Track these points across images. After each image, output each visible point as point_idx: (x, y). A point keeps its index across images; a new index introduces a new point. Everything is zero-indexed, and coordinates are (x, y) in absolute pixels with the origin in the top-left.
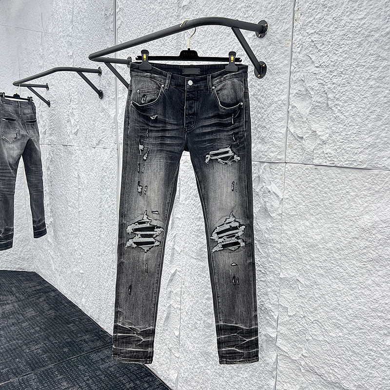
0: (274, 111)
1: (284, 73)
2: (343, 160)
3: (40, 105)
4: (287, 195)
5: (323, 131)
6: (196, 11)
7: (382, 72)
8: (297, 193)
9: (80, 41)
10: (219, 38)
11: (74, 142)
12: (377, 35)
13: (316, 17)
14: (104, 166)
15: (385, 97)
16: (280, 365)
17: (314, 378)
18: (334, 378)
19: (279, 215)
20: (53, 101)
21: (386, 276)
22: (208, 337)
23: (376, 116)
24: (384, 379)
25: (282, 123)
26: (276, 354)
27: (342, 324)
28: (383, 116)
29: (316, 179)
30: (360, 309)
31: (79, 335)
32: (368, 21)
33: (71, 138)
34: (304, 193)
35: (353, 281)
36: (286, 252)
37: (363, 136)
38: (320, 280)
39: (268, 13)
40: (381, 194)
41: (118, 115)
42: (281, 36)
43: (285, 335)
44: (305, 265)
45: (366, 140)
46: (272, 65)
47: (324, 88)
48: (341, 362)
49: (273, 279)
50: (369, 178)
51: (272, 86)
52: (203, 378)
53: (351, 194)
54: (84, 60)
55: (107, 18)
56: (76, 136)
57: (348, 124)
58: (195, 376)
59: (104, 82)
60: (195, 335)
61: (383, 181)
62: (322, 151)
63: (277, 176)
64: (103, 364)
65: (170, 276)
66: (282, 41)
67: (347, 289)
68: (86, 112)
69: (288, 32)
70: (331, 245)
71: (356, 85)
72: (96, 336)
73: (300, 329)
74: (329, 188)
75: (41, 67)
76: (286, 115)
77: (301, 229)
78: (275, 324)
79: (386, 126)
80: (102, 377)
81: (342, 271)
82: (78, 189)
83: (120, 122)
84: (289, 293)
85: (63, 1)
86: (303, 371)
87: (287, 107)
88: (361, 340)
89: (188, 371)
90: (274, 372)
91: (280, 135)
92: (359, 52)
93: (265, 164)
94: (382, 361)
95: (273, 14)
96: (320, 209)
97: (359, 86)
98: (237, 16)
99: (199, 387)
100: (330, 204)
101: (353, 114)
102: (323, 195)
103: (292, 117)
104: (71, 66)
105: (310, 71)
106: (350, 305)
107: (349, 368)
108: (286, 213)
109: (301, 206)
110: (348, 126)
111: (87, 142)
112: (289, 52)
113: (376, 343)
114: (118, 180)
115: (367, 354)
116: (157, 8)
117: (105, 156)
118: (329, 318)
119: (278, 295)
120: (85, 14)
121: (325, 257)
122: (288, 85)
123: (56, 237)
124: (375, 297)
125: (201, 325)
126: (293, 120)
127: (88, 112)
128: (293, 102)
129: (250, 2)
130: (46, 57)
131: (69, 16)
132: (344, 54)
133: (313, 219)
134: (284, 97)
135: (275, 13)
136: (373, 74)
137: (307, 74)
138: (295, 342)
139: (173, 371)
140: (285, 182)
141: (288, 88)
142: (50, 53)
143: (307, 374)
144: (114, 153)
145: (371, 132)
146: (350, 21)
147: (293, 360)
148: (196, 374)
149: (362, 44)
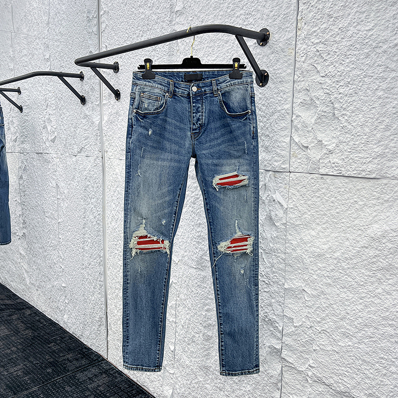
0: (277, 120)
1: (287, 82)
2: (350, 169)
3: (11, 110)
4: (291, 204)
5: (330, 140)
6: (191, 17)
7: (390, 83)
8: (302, 202)
9: (59, 44)
10: (216, 45)
11: (50, 150)
12: (385, 47)
13: (321, 27)
14: (87, 175)
15: (394, 107)
16: (285, 376)
17: (321, 388)
18: (343, 388)
19: (285, 224)
20: (26, 106)
21: (396, 285)
22: (207, 350)
23: (384, 127)
24: (396, 386)
25: (285, 133)
26: (281, 366)
28: (392, 126)
29: (322, 188)
30: (370, 317)
31: (61, 355)
32: (375, 33)
33: (48, 145)
34: (309, 202)
35: (363, 290)
36: (291, 262)
37: (372, 145)
38: (328, 291)
39: (270, 21)
40: (390, 204)
41: (104, 121)
42: (284, 45)
43: (291, 346)
44: (311, 275)
45: (375, 150)
46: (275, 73)
47: (330, 98)
48: (351, 372)
49: (276, 289)
50: (378, 187)
51: (275, 95)
52: (201, 393)
53: (359, 203)
54: (63, 64)
55: (89, 21)
56: (53, 144)
58: (193, 391)
59: (86, 88)
60: (192, 349)
61: (393, 191)
62: (328, 160)
63: (281, 184)
64: (91, 384)
66: (286, 50)
67: (357, 298)
68: (65, 118)
69: (291, 41)
70: (338, 254)
71: (364, 95)
72: (80, 354)
73: (307, 339)
74: (335, 198)
75: (12, 70)
76: (290, 124)
77: (307, 239)
78: (279, 335)
79: (396, 136)
81: (351, 280)
82: (56, 199)
83: (106, 129)
84: (294, 304)
85: (38, 2)
86: (311, 382)
87: (291, 116)
88: (371, 349)
89: (184, 386)
90: (279, 384)
91: (283, 144)
92: (367, 63)
93: (270, 173)
94: (393, 369)
95: (275, 23)
96: (327, 219)
97: (367, 96)
98: (236, 23)
100: (337, 213)
101: (361, 124)
102: (330, 204)
103: (296, 126)
104: (47, 70)
105: (316, 81)
106: (360, 314)
107: (359, 377)
108: (290, 223)
109: (306, 216)
110: (356, 135)
111: (67, 150)
112: (292, 61)
113: (388, 351)
114: (104, 190)
115: (378, 362)
116: (147, 13)
117: (88, 164)
118: (338, 328)
119: (283, 306)
120: (64, 16)
121: (332, 267)
122: (292, 94)
123: (31, 249)
124: (386, 306)
125: (199, 338)
126: (297, 130)
127: (68, 118)
128: (297, 111)
129: (250, 10)
130: (17, 60)
131: (45, 18)
132: (351, 64)
133: (319, 228)
134: (288, 106)
135: (277, 22)
136: (381, 84)
137: (312, 83)
138: (301, 352)
139: (167, 388)
140: (290, 191)
141: (292, 97)
142: (23, 56)
143: (315, 384)
144: (99, 161)
145: (379, 142)
146: (358, 32)
147: (299, 370)
148: (194, 389)
149: (370, 55)
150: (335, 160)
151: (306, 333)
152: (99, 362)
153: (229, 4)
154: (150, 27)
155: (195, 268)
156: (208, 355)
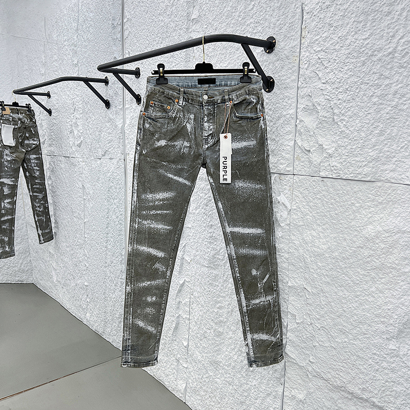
0: (282, 125)
1: (291, 88)
2: (348, 173)
3: (40, 113)
4: (295, 206)
5: (330, 145)
6: (206, 25)
7: (385, 90)
8: (304, 204)
9: (86, 50)
10: (228, 52)
11: (76, 154)
12: (380, 55)
13: (323, 36)
14: (111, 176)
15: (387, 113)
16: (288, 372)
17: (321, 383)
18: (339, 382)
19: (287, 225)
20: (55, 109)
21: (388, 283)
22: (218, 346)
23: (379, 132)
24: (387, 381)
25: (290, 136)
26: (284, 361)
27: (347, 330)
28: (386, 131)
29: (322, 190)
30: (364, 315)
32: (371, 42)
33: (74, 150)
34: (311, 204)
35: (358, 289)
36: (293, 261)
37: (367, 150)
38: (326, 289)
40: (384, 206)
41: (127, 125)
42: (289, 53)
43: (293, 342)
44: (312, 273)
45: (370, 154)
46: (280, 79)
47: (330, 104)
48: (347, 367)
49: (281, 287)
50: (373, 190)
51: (280, 101)
52: (212, 387)
53: (356, 205)
54: (89, 69)
55: (114, 28)
56: (79, 148)
57: (353, 138)
58: (204, 385)
59: (111, 92)
60: (204, 345)
61: (386, 193)
62: (328, 164)
63: (286, 187)
65: (178, 286)
66: (290, 57)
67: (353, 296)
68: (91, 122)
69: (296, 49)
70: (336, 254)
71: (361, 101)
73: (308, 336)
74: (335, 200)
75: (43, 75)
76: (294, 129)
77: (308, 239)
78: (284, 331)
79: (389, 141)
81: (348, 279)
82: (83, 199)
83: (128, 132)
84: (297, 301)
86: (311, 377)
87: (295, 121)
88: (365, 345)
89: (196, 381)
90: (282, 380)
91: (288, 147)
92: (363, 70)
93: (276, 175)
94: (385, 364)
95: (281, 31)
96: (327, 220)
97: (363, 102)
98: (246, 31)
99: (208, 396)
100: (336, 214)
101: (358, 129)
102: (330, 206)
103: (299, 131)
104: (75, 75)
105: (317, 87)
106: (355, 311)
107: (354, 372)
108: (293, 224)
109: (308, 217)
110: (353, 140)
111: (92, 154)
112: (297, 68)
113: (380, 347)
114: (125, 191)
115: (371, 358)
116: (166, 20)
117: (112, 166)
118: (335, 325)
119: (287, 302)
120: (91, 23)
121: (331, 266)
122: (296, 100)
123: (59, 247)
124: (378, 304)
125: (211, 334)
127: (94, 122)
128: (301, 116)
129: (259, 18)
130: (48, 65)
131: (74, 25)
132: (349, 72)
133: (319, 229)
134: (292, 111)
135: (283, 30)
136: (376, 91)
137: (314, 89)
138: (303, 348)
139: (181, 382)
140: (294, 193)
141: (296, 103)
142: (54, 61)
143: (314, 379)
144: (122, 163)
145: (374, 146)
146: (355, 41)
147: (300, 366)
148: (205, 383)
149: (366, 63)
150: (334, 163)
151: (306, 330)
153: (240, 13)
154: (169, 35)
155: (207, 267)
156: (219, 350)
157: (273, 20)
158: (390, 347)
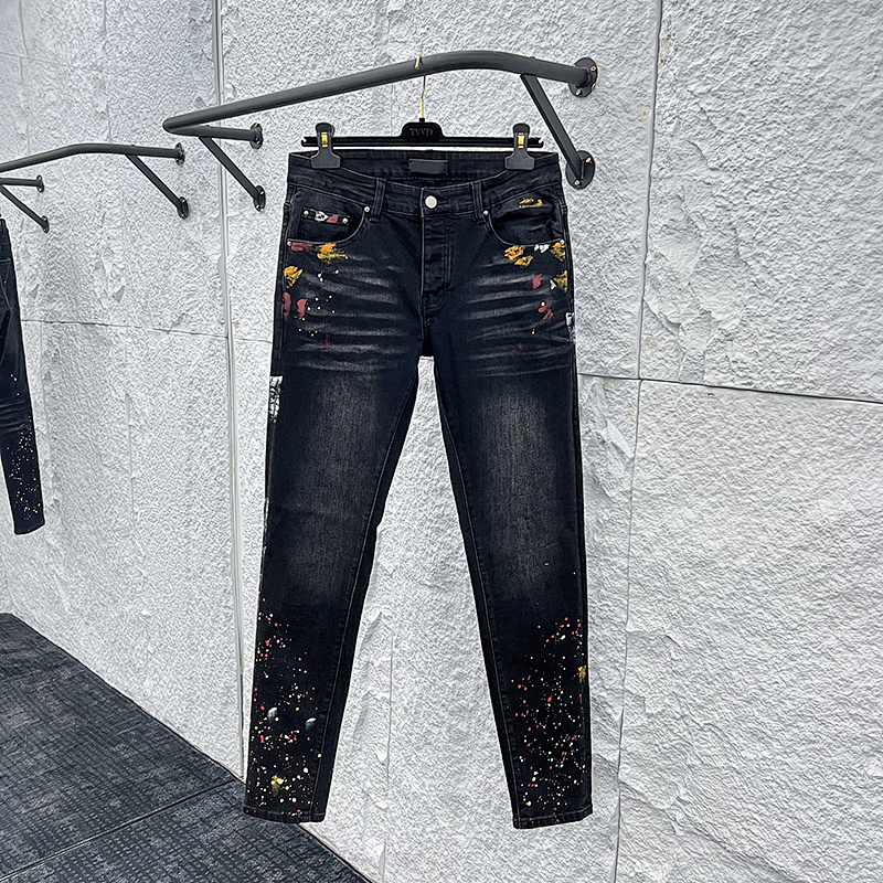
0: (612, 264)
1: (634, 179)
2: (771, 376)
3: (22, 226)
4: (643, 450)
5: (727, 312)
6: (423, 27)
7: (861, 187)
8: (665, 446)
9: (127, 79)
10: (479, 91)
11: (111, 318)
12: (850, 106)
13: (711, 59)
14: (194, 375)
15: (867, 242)
16: (626, 821)
17: (705, 847)
18: (749, 847)
19: (624, 493)
20: (57, 217)
21: (868, 630)
22: (458, 762)
23: (846, 284)
24: (863, 847)
25: (631, 291)
26: (617, 798)
27: (769, 733)
28: (863, 282)
29: (711, 417)
30: (810, 699)
31: (141, 769)
32: (830, 74)
33: (105, 307)
34: (682, 447)
35: (795, 640)
36: (641, 576)
37: (819, 325)
38: (718, 640)
40: (858, 454)
41: (231, 257)
42: (628, 96)
43: (639, 757)
44: (685, 604)
45: (826, 335)
46: (607, 159)
47: (729, 217)
48: (767, 813)
49: (608, 634)
50: (831, 418)
51: (608, 208)
52: (446, 853)
53: (790, 451)
54: (136, 126)
55: (195, 28)
56: (117, 303)
57: (785, 298)
58: (428, 849)
59: (190, 180)
60: (426, 760)
61: (863, 426)
62: (724, 355)
63: (620, 407)
64: (206, 832)
65: (366, 628)
66: (632, 107)
68: (144, 247)
69: (645, 88)
70: (744, 562)
71: (804, 212)
72: (181, 766)
73: (674, 743)
74: (739, 438)
75: (22, 137)
76: (640, 274)
77: (676, 526)
78: (614, 733)
79: (870, 305)
80: (209, 861)
81: (770, 617)
82: (127, 427)
83: (234, 275)
84: (647, 666)
86: (682, 834)
87: (643, 258)
88: (811, 766)
89: (409, 839)
90: (613, 839)
91: (626, 317)
92: (811, 141)
93: (595, 380)
94: (857, 809)
95: (610, 45)
96: (720, 484)
97: (811, 216)
98: (522, 43)
99: (437, 873)
100: (742, 472)
101: (796, 277)
102: (727, 452)
103: (654, 279)
104: (101, 140)
105: (698, 178)
106: (788, 691)
107: (784, 824)
108: (640, 491)
109: (674, 476)
110: (785, 302)
111: (148, 318)
112: (647, 132)
113: (846, 772)
114: (231, 408)
115: (825, 795)
116: (324, 14)
117: (196, 352)
118: (741, 720)
119: (622, 669)
120: (139, 16)
121: (730, 589)
122: (646, 206)
123: (70, 534)
124: (844, 675)
125: (440, 735)
126: (656, 286)
127: (151, 248)
128: (657, 244)
129: (555, 14)
130: (35, 114)
131: (97, 20)
132: (776, 144)
133: (702, 504)
134: (637, 233)
135: (614, 44)
136: (841, 190)
137: (689, 183)
138: (661, 770)
139: (373, 841)
140: (640, 421)
141: (645, 214)
142: (48, 106)
143: (689, 838)
144: (220, 345)
145: (835, 316)
146: (791, 72)
147: (655, 809)
148: (429, 845)
149: (817, 124)
150: (738, 355)
151: (671, 730)
152: (225, 784)
154: (332, 48)
155: (430, 587)
156: (462, 771)
157: (590, 19)
158: (870, 773)
